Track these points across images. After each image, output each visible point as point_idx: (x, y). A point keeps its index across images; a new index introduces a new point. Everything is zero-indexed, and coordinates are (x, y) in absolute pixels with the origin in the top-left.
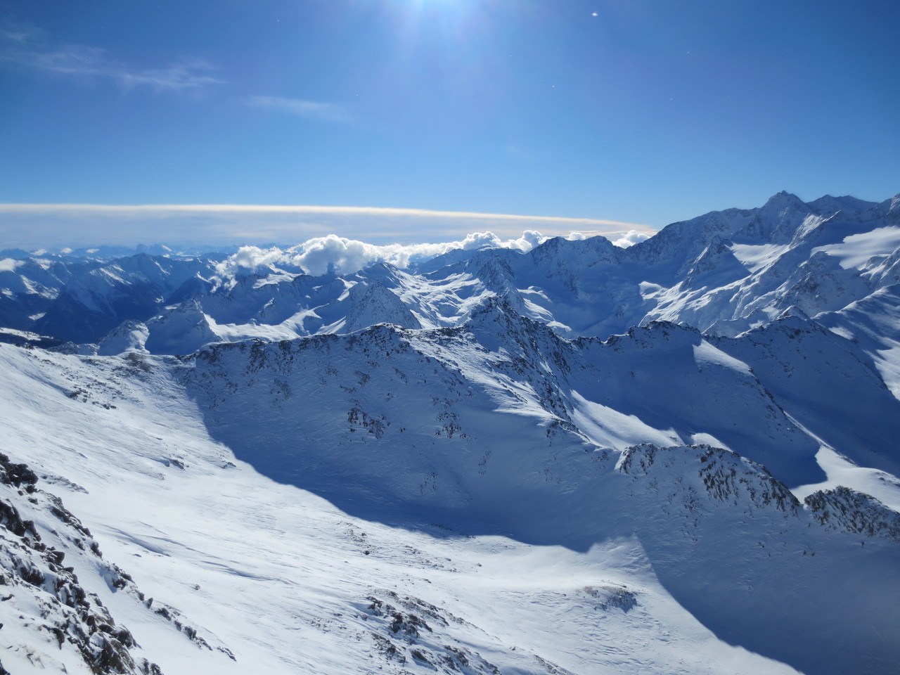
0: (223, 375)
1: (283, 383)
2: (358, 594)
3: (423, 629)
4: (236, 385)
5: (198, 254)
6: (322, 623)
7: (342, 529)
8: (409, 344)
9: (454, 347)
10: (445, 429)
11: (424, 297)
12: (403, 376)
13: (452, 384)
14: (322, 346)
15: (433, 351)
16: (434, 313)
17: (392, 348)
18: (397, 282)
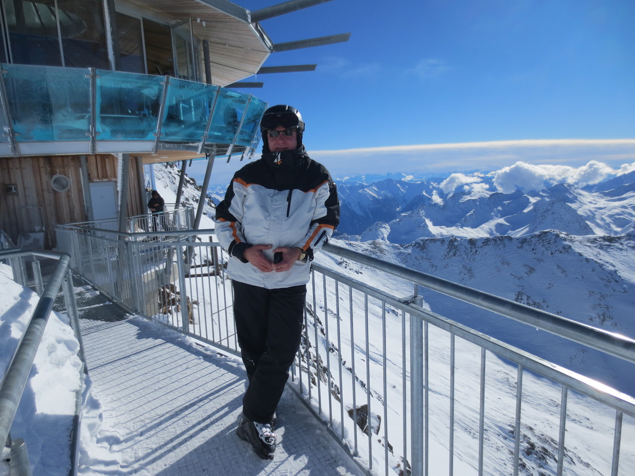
0: (428, 259)
1: (469, 268)
2: (502, 420)
3: (552, 460)
4: (436, 267)
5: (424, 179)
6: (472, 431)
7: (501, 376)
8: (570, 247)
9: (614, 252)
10: (597, 317)
11: (600, 211)
12: (564, 271)
13: (608, 282)
14: (500, 244)
15: (592, 253)
16: (608, 225)
17: (556, 249)
18: (576, 198)
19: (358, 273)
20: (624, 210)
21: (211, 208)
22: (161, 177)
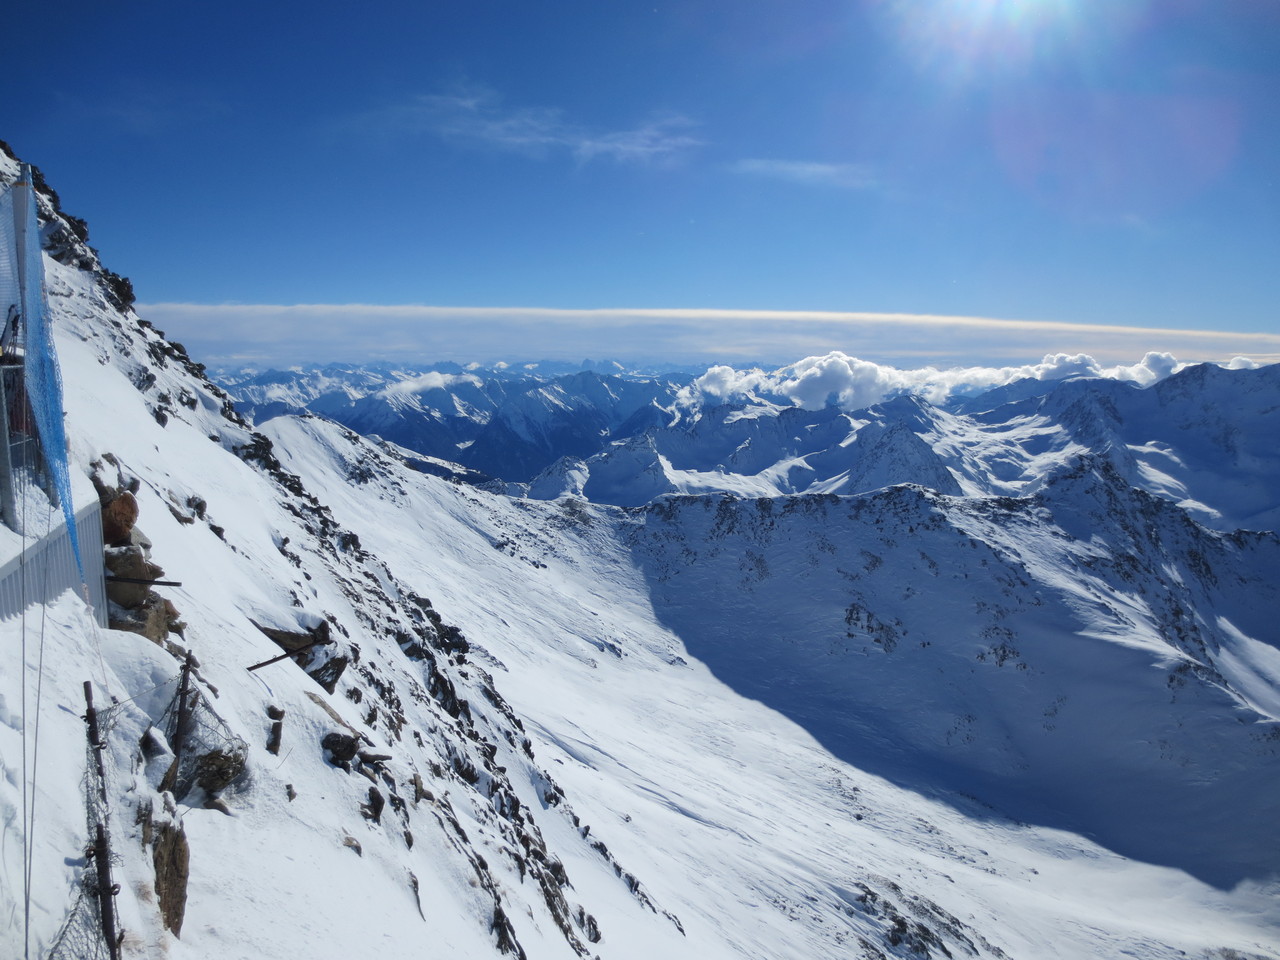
0: (680, 538)
1: (758, 557)
2: (843, 875)
3: (938, 951)
4: (695, 554)
5: (656, 375)
6: (789, 905)
7: (825, 776)
8: (945, 517)
9: (1016, 528)
10: (993, 651)
11: (970, 448)
12: (933, 564)
13: (1010, 585)
14: (817, 510)
15: (981, 530)
16: (984, 474)
17: (919, 521)
18: (930, 424)
19: (537, 567)
20: (1009, 447)
21: (230, 423)
22: (88, 333)
